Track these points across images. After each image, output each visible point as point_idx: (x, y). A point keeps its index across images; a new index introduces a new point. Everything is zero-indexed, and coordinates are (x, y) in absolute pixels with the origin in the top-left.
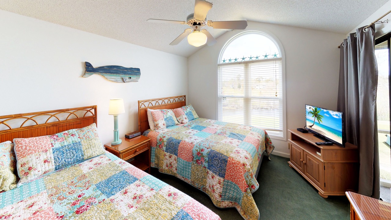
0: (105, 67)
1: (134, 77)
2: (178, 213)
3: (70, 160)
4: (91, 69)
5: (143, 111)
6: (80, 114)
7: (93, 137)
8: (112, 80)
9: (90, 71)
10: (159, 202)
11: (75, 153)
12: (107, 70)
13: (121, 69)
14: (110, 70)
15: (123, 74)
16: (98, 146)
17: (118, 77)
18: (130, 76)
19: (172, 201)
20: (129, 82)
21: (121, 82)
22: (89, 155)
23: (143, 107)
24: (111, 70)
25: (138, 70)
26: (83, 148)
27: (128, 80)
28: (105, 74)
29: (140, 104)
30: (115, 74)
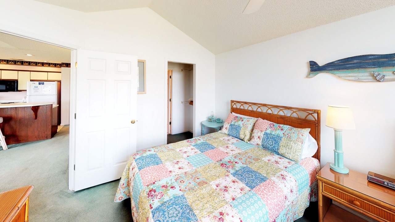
0: (336, 62)
2: (195, 215)
3: (269, 146)
4: (316, 68)
6: (303, 115)
7: (294, 139)
8: (351, 78)
9: (315, 70)
10: (214, 203)
11: (274, 143)
12: (339, 65)
13: (370, 59)
14: (345, 65)
15: (374, 68)
16: (294, 151)
17: (364, 74)
19: (213, 214)
20: (392, 80)
21: (371, 80)
22: (282, 152)
24: (347, 64)
26: (281, 144)
27: (390, 76)
28: (336, 72)
30: (356, 70)
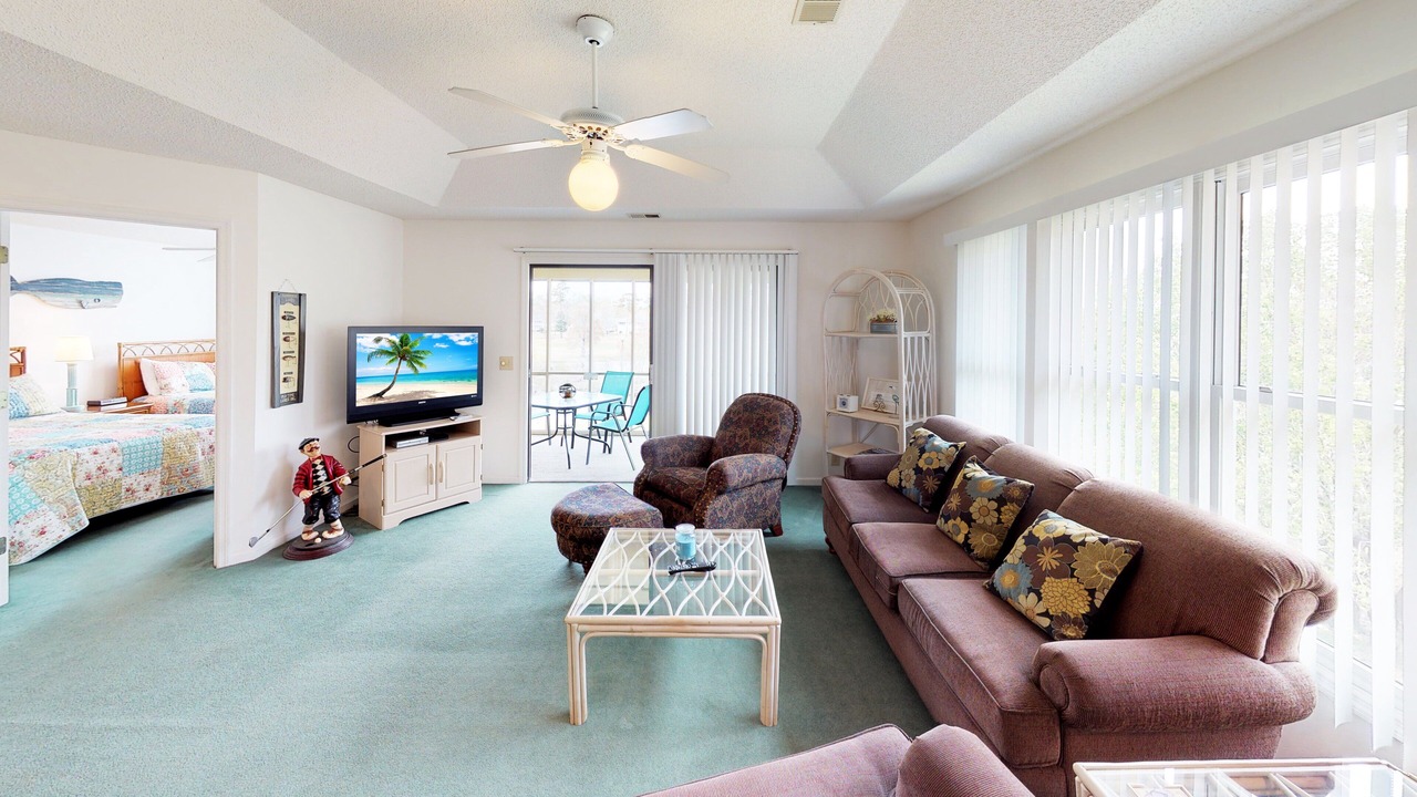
0: (41, 281)
1: (105, 299)
5: (128, 364)
8: (56, 304)
12: (46, 286)
13: (77, 284)
14: (53, 286)
15: (80, 294)
18: (97, 297)
20: (94, 307)
21: (77, 307)
23: (129, 354)
24: (55, 286)
25: (118, 285)
27: (92, 304)
29: (123, 350)
30: (64, 294)
